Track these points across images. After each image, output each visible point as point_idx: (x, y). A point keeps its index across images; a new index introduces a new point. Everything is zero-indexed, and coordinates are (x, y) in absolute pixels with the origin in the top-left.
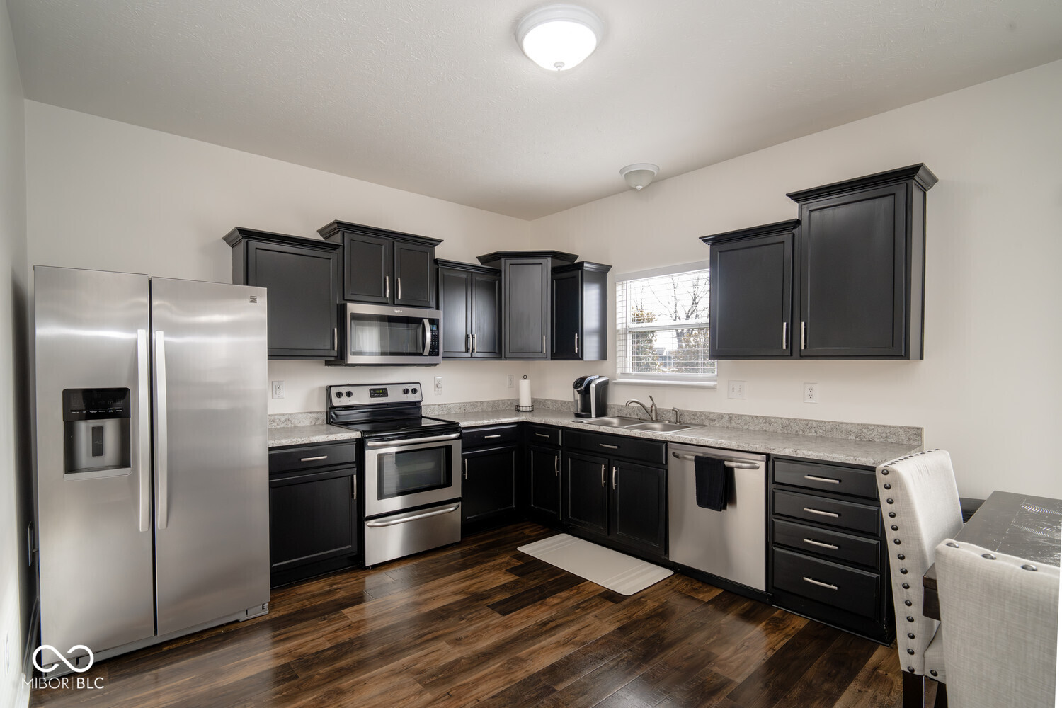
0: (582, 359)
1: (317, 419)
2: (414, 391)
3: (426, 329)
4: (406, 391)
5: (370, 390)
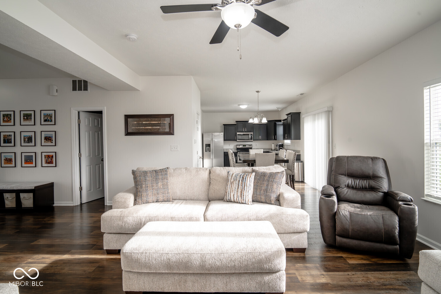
1: (235, 150)
3: (250, 136)
4: (249, 146)
5: (243, 145)
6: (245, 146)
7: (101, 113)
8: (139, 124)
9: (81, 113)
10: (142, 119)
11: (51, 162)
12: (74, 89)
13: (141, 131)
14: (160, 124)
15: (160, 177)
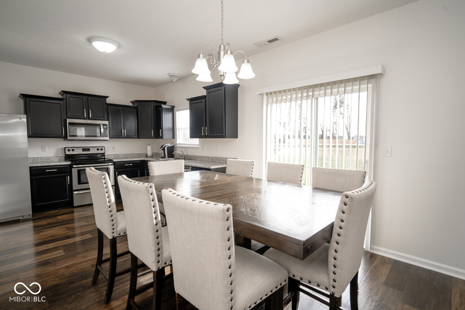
0: (163, 138)
1: (61, 159)
2: (102, 149)
3: (101, 128)
4: (98, 149)
5: (82, 149)
6: (88, 150)
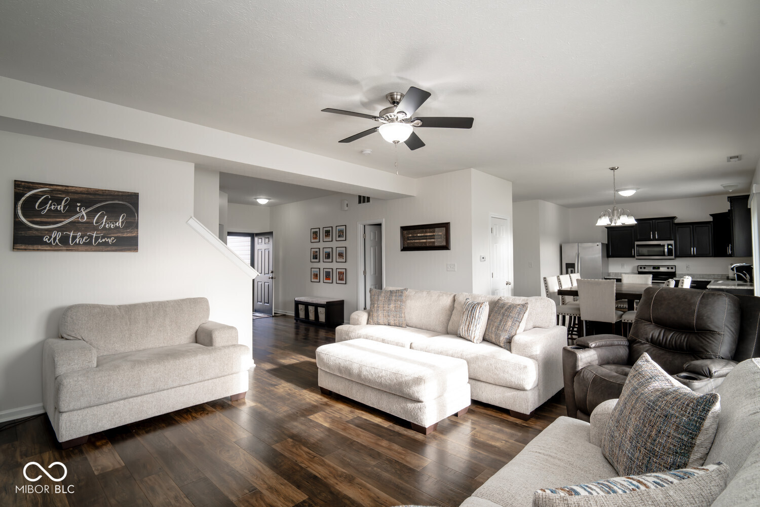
2: (672, 268)
3: (665, 247)
4: (668, 268)
5: (653, 267)
6: (658, 268)
7: (380, 225)
8: (414, 237)
9: (366, 227)
10: (417, 231)
11: (342, 279)
12: (360, 202)
13: (416, 245)
14: (434, 235)
15: (394, 298)
